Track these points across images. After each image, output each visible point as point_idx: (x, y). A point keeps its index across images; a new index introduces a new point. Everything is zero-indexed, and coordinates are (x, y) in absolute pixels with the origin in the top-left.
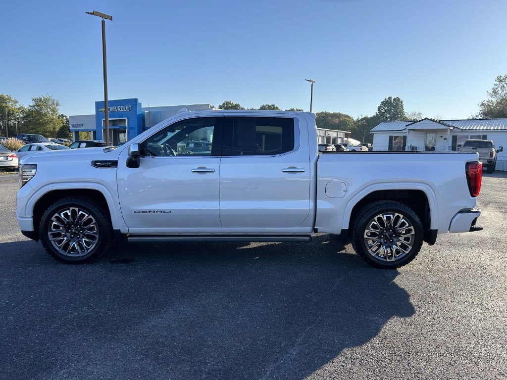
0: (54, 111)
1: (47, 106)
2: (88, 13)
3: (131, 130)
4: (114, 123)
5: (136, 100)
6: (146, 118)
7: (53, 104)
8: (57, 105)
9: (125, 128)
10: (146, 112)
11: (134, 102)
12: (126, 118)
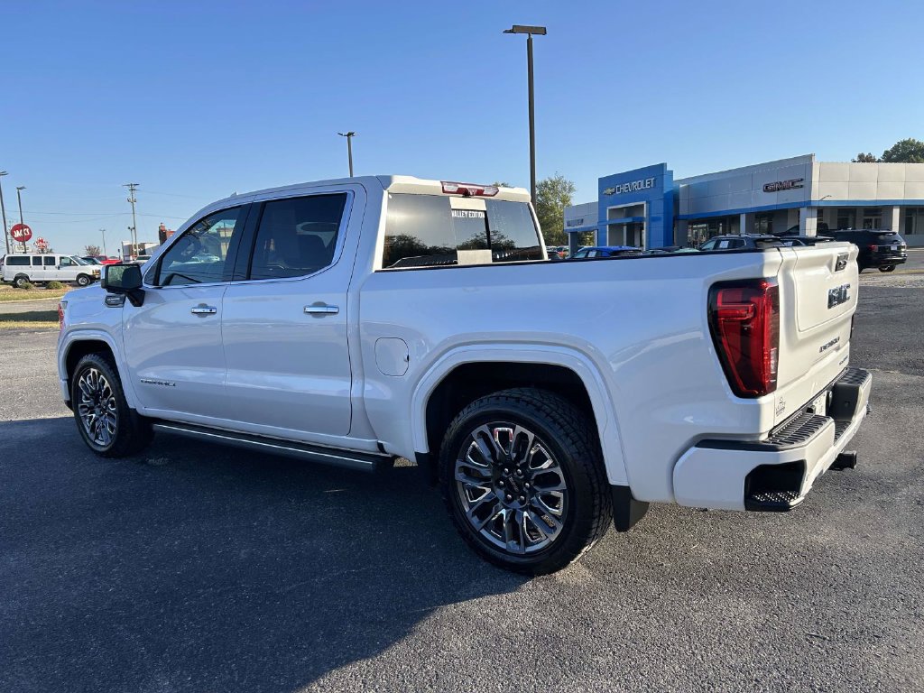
0: (565, 200)
1: (556, 193)
2: (506, 32)
3: (653, 224)
4: (630, 211)
5: (662, 166)
6: (681, 197)
7: (564, 188)
8: (571, 189)
9: (642, 219)
10: (681, 186)
11: (659, 171)
12: (644, 203)
